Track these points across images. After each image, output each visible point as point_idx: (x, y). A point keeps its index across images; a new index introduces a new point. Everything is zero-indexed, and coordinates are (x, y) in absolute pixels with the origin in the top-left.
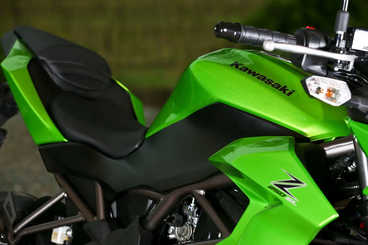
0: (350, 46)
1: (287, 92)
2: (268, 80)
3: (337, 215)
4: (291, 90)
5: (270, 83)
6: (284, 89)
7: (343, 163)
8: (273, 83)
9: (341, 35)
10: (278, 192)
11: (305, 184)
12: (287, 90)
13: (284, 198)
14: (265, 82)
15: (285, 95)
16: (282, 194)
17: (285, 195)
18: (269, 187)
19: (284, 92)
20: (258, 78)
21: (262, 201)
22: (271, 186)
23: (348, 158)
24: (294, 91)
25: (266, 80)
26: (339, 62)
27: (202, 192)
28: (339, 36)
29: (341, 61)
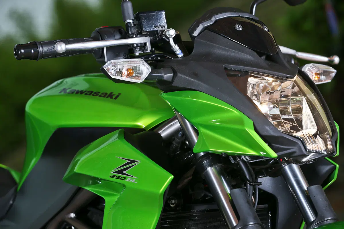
0: (141, 30)
1: (114, 97)
2: (95, 93)
3: (173, 177)
4: (117, 94)
5: (97, 95)
6: (111, 96)
7: (178, 138)
8: (100, 94)
9: (130, 23)
10: (119, 178)
11: (139, 161)
12: (114, 95)
13: (126, 180)
14: (93, 95)
15: (113, 100)
16: (123, 178)
17: (125, 178)
18: (110, 177)
19: (111, 98)
20: (86, 94)
21: (115, 195)
22: (112, 175)
23: (180, 133)
24: (120, 94)
25: (93, 94)
26: (135, 46)
27: (73, 215)
28: (129, 24)
29: (137, 44)
